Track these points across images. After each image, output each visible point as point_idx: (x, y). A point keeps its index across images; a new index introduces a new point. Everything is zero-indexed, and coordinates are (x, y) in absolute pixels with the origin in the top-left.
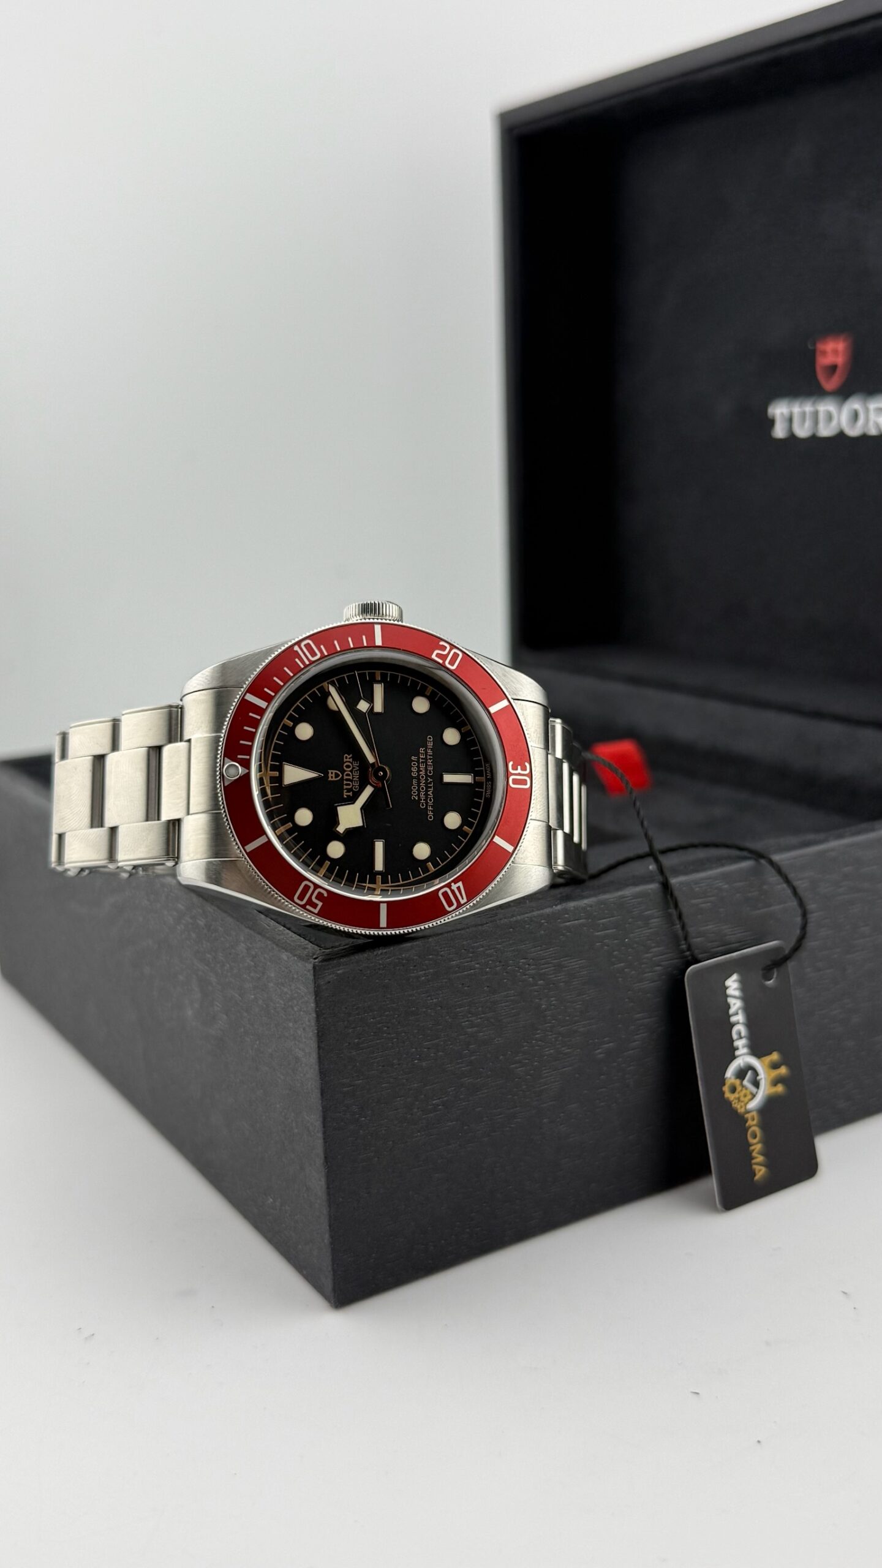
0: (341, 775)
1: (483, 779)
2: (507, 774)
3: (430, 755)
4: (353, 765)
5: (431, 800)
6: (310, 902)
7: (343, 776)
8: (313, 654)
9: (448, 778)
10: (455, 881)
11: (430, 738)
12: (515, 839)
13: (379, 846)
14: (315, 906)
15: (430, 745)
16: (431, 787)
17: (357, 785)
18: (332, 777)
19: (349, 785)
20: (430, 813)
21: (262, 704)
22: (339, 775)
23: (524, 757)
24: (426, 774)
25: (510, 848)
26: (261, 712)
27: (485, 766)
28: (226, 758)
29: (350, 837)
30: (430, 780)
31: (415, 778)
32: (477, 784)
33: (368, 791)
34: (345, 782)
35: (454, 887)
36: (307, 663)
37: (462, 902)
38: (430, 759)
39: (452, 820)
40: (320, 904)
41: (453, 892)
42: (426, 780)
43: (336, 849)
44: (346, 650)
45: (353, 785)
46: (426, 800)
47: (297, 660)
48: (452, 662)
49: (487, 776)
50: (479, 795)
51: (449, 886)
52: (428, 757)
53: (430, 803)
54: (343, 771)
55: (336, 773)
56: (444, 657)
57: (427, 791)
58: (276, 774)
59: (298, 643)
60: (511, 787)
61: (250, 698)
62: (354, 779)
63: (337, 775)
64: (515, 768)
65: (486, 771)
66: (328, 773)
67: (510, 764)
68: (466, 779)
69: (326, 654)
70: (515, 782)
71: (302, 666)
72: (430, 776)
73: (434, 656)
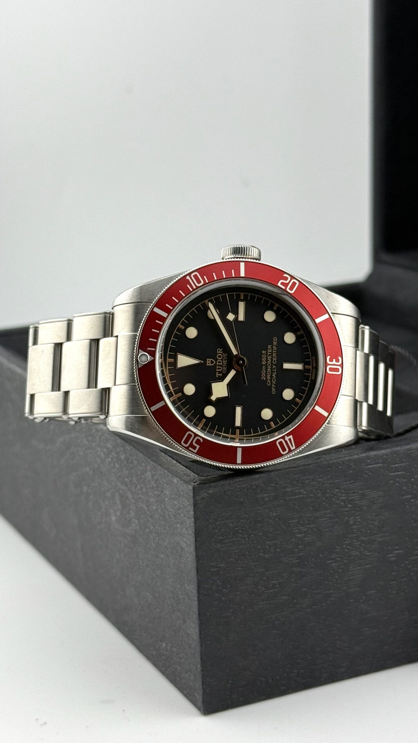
0: (215, 362)
1: (310, 367)
2: (326, 364)
3: (275, 350)
4: (223, 356)
5: (274, 380)
6: (191, 445)
7: (216, 362)
8: (199, 282)
9: (287, 366)
10: (288, 435)
11: (275, 339)
12: (330, 408)
13: (239, 410)
14: (195, 448)
15: (275, 343)
16: (274, 372)
17: (225, 368)
18: (209, 363)
19: (220, 369)
20: (273, 389)
21: (164, 314)
22: (214, 362)
23: (338, 353)
24: (272, 363)
25: (325, 414)
26: (163, 319)
27: (312, 359)
28: (140, 350)
29: (219, 403)
30: (274, 367)
31: (264, 365)
32: (305, 370)
33: (232, 373)
34: (217, 367)
35: (287, 438)
36: (195, 287)
37: (292, 449)
38: (275, 353)
39: (288, 394)
40: (198, 447)
41: (286, 442)
42: (272, 366)
43: (210, 411)
44: (220, 279)
45: (222, 369)
46: (271, 380)
47: (188, 286)
48: (291, 289)
49: (312, 365)
50: (307, 378)
51: (283, 438)
52: (274, 351)
53: (274, 382)
54: (216, 360)
55: (211, 361)
56: (286, 285)
57: (272, 374)
58: (172, 360)
59: (189, 274)
60: (328, 373)
61: (156, 310)
62: (224, 365)
63: (212, 362)
64: (331, 360)
65: (312, 361)
66: (207, 360)
67: (328, 358)
68: (298, 367)
69: (207, 282)
70: (331, 369)
71: (191, 290)
72: (275, 365)
73: (279, 284)
